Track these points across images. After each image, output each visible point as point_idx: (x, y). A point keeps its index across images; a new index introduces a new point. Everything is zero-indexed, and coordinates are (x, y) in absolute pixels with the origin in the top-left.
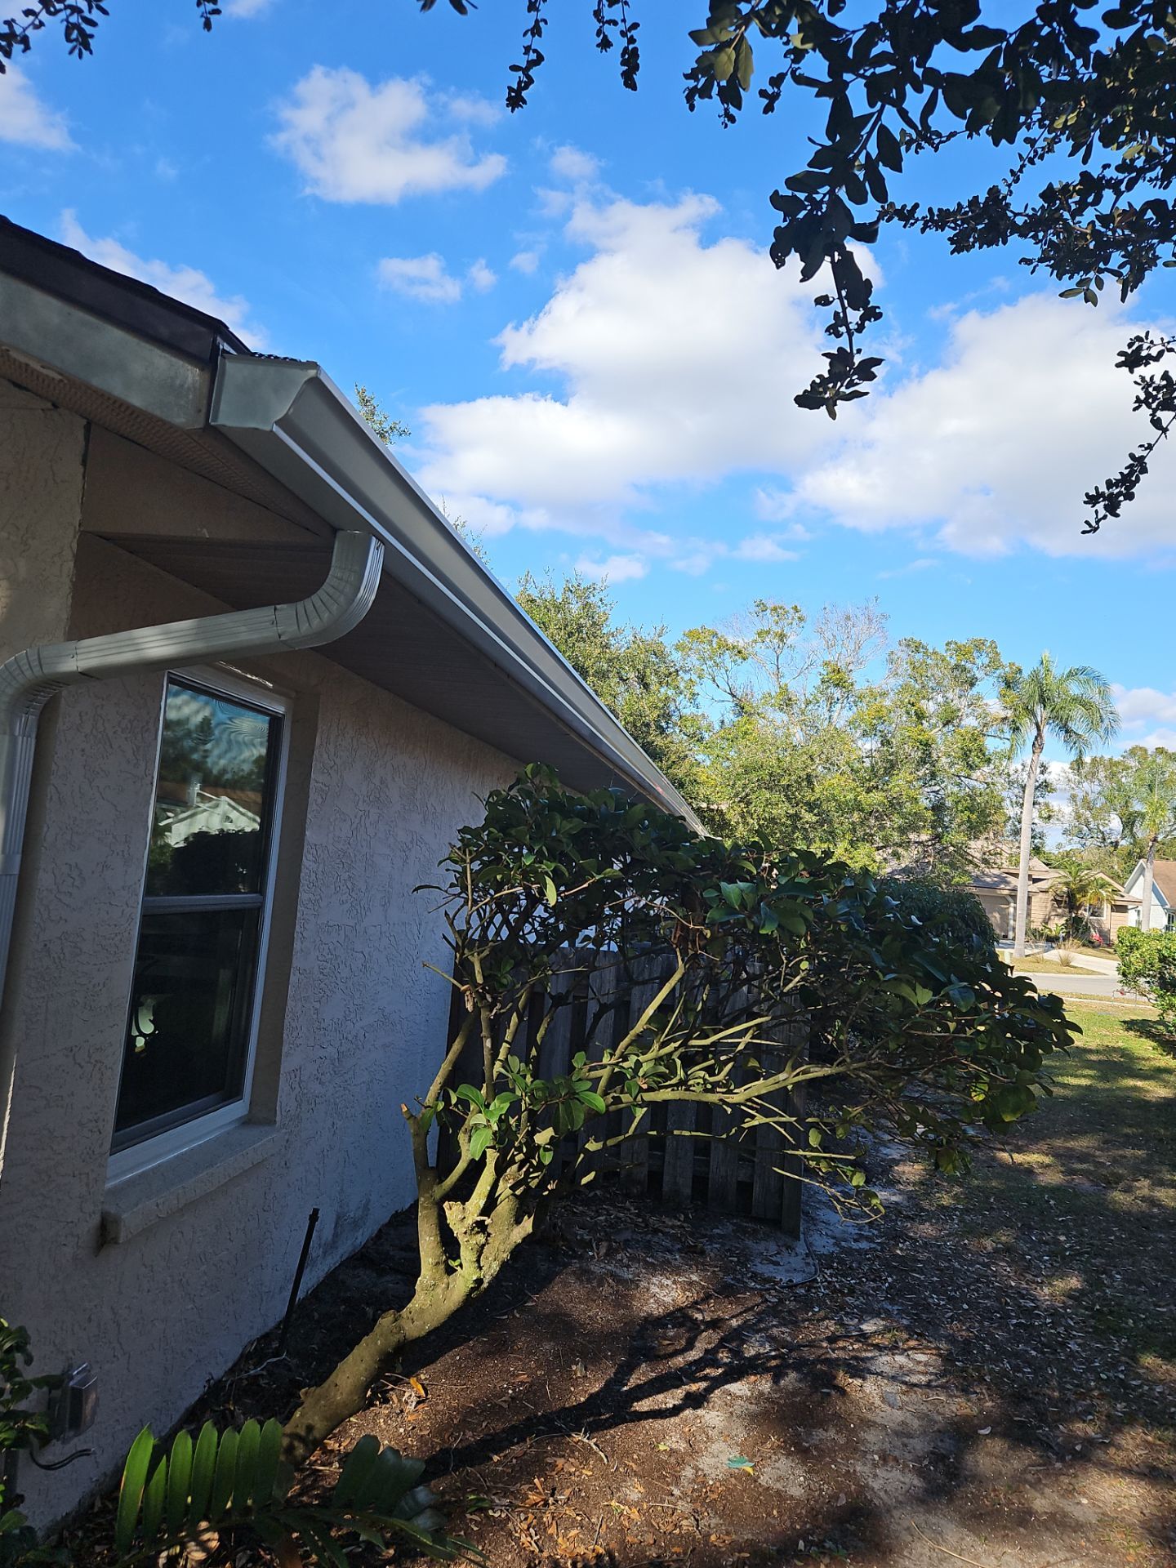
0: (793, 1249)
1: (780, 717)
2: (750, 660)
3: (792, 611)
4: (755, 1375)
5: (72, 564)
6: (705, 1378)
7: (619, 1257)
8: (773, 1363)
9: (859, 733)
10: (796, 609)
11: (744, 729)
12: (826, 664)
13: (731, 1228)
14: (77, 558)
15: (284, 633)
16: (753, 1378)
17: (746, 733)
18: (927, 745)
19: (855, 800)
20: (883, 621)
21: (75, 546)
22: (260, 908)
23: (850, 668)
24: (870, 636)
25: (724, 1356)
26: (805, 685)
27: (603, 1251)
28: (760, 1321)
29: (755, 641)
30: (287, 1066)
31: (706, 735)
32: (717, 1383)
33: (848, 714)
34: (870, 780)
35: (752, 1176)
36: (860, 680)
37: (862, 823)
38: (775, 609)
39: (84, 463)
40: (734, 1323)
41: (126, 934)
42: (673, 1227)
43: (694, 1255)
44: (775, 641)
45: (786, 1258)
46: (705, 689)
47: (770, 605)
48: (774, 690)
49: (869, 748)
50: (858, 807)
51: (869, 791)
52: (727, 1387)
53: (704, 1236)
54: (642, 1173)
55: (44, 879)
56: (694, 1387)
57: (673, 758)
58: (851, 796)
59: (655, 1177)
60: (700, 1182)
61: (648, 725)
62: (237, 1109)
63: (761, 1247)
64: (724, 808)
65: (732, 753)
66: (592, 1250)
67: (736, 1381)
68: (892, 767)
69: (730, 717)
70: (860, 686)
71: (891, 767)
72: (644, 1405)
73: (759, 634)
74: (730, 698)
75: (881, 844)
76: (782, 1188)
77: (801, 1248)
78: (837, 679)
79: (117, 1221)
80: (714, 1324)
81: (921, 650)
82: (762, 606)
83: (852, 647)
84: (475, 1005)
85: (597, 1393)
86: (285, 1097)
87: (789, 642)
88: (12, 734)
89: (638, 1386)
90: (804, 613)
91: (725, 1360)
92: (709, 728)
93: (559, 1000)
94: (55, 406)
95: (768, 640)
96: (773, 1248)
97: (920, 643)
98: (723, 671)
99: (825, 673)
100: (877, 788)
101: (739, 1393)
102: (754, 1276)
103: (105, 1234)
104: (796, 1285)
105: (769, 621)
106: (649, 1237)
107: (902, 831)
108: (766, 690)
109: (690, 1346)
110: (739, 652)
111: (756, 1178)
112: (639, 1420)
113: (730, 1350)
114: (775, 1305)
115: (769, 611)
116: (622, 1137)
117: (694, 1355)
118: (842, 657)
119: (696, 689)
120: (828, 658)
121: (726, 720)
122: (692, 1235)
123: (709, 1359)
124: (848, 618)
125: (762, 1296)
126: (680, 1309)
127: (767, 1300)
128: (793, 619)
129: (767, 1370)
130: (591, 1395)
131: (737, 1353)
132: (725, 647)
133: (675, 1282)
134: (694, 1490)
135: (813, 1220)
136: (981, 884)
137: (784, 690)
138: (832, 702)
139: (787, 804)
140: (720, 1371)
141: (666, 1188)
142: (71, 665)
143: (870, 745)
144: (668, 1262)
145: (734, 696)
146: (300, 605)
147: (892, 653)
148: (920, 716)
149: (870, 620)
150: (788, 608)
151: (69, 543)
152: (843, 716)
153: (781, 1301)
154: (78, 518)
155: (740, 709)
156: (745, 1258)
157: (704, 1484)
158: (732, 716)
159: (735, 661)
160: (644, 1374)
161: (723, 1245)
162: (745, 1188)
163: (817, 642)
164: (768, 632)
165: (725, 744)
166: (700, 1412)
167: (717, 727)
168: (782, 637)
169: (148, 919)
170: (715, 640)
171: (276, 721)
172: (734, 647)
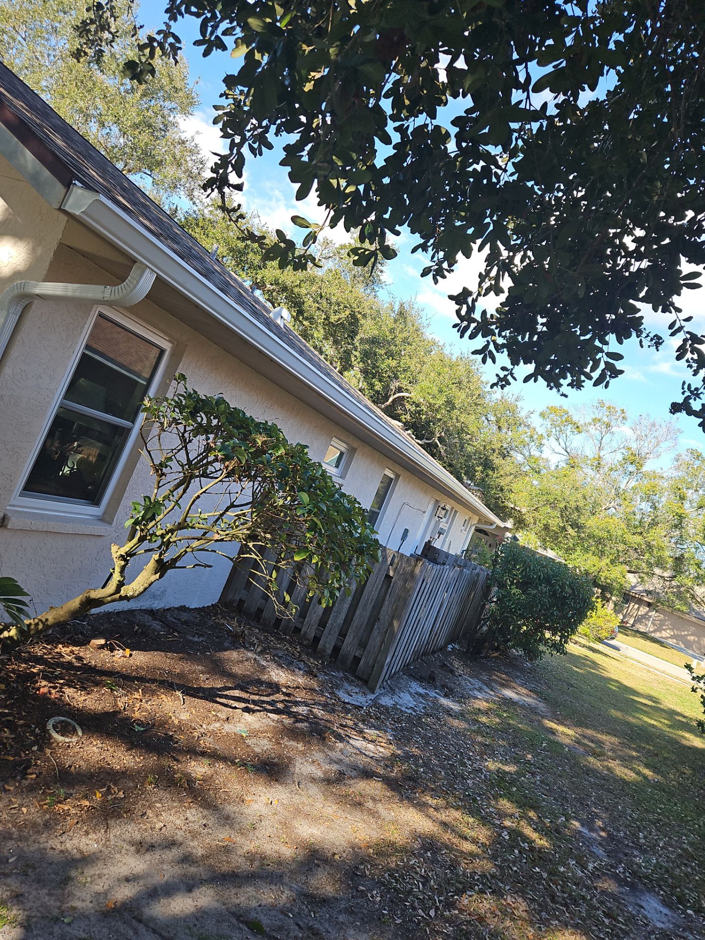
2: (583, 434)
3: (619, 411)
4: (287, 716)
5: (53, 254)
6: (262, 707)
7: (266, 656)
8: (301, 717)
9: (638, 497)
10: (623, 411)
12: (628, 449)
13: (340, 675)
14: (57, 253)
15: (105, 297)
16: (284, 717)
18: (681, 517)
22: (130, 430)
23: (648, 455)
24: (668, 441)
26: (612, 458)
27: (260, 651)
28: (313, 704)
29: (590, 424)
32: (264, 710)
35: (364, 657)
38: (609, 408)
40: (299, 699)
41: (44, 408)
44: (603, 427)
45: (358, 696)
46: (550, 443)
47: (607, 405)
48: (592, 455)
49: (642, 508)
51: (634, 534)
52: (269, 714)
53: (324, 672)
54: (312, 634)
56: (252, 707)
57: (502, 473)
58: (620, 533)
59: (317, 639)
60: (337, 649)
61: (494, 450)
62: (95, 510)
63: (350, 688)
64: (524, 510)
66: (254, 648)
67: (276, 714)
69: (563, 465)
70: (648, 469)
71: (654, 524)
73: (594, 420)
74: (565, 452)
77: (371, 697)
78: (635, 460)
80: (288, 695)
81: (700, 459)
82: (601, 404)
85: (206, 688)
86: (121, 516)
88: (8, 312)
89: (227, 695)
90: (627, 415)
91: (279, 706)
92: (547, 468)
95: (598, 425)
96: (356, 690)
97: (701, 454)
98: (564, 435)
99: (626, 454)
101: (271, 717)
102: (331, 692)
103: (4, 522)
104: (349, 704)
105: (603, 414)
106: (296, 661)
107: (650, 565)
108: (587, 455)
109: (267, 695)
110: (578, 427)
112: (215, 703)
113: (285, 705)
115: (605, 408)
117: (266, 699)
121: (560, 466)
122: (319, 669)
123: (272, 703)
125: (326, 699)
126: (278, 684)
128: (619, 417)
129: (295, 718)
131: (287, 707)
132: (569, 421)
133: (286, 676)
134: (213, 729)
136: (700, 617)
137: (599, 457)
139: (560, 519)
140: (272, 708)
141: (319, 646)
144: (294, 671)
145: (567, 452)
147: (680, 455)
148: (682, 498)
150: (618, 409)
151: (54, 246)
154: (60, 236)
156: (336, 687)
157: (220, 730)
159: (573, 432)
160: (235, 693)
161: (329, 678)
162: (357, 660)
164: (599, 421)
166: (245, 714)
167: (553, 468)
168: (608, 426)
170: (565, 416)
171: (162, 352)
172: (575, 423)
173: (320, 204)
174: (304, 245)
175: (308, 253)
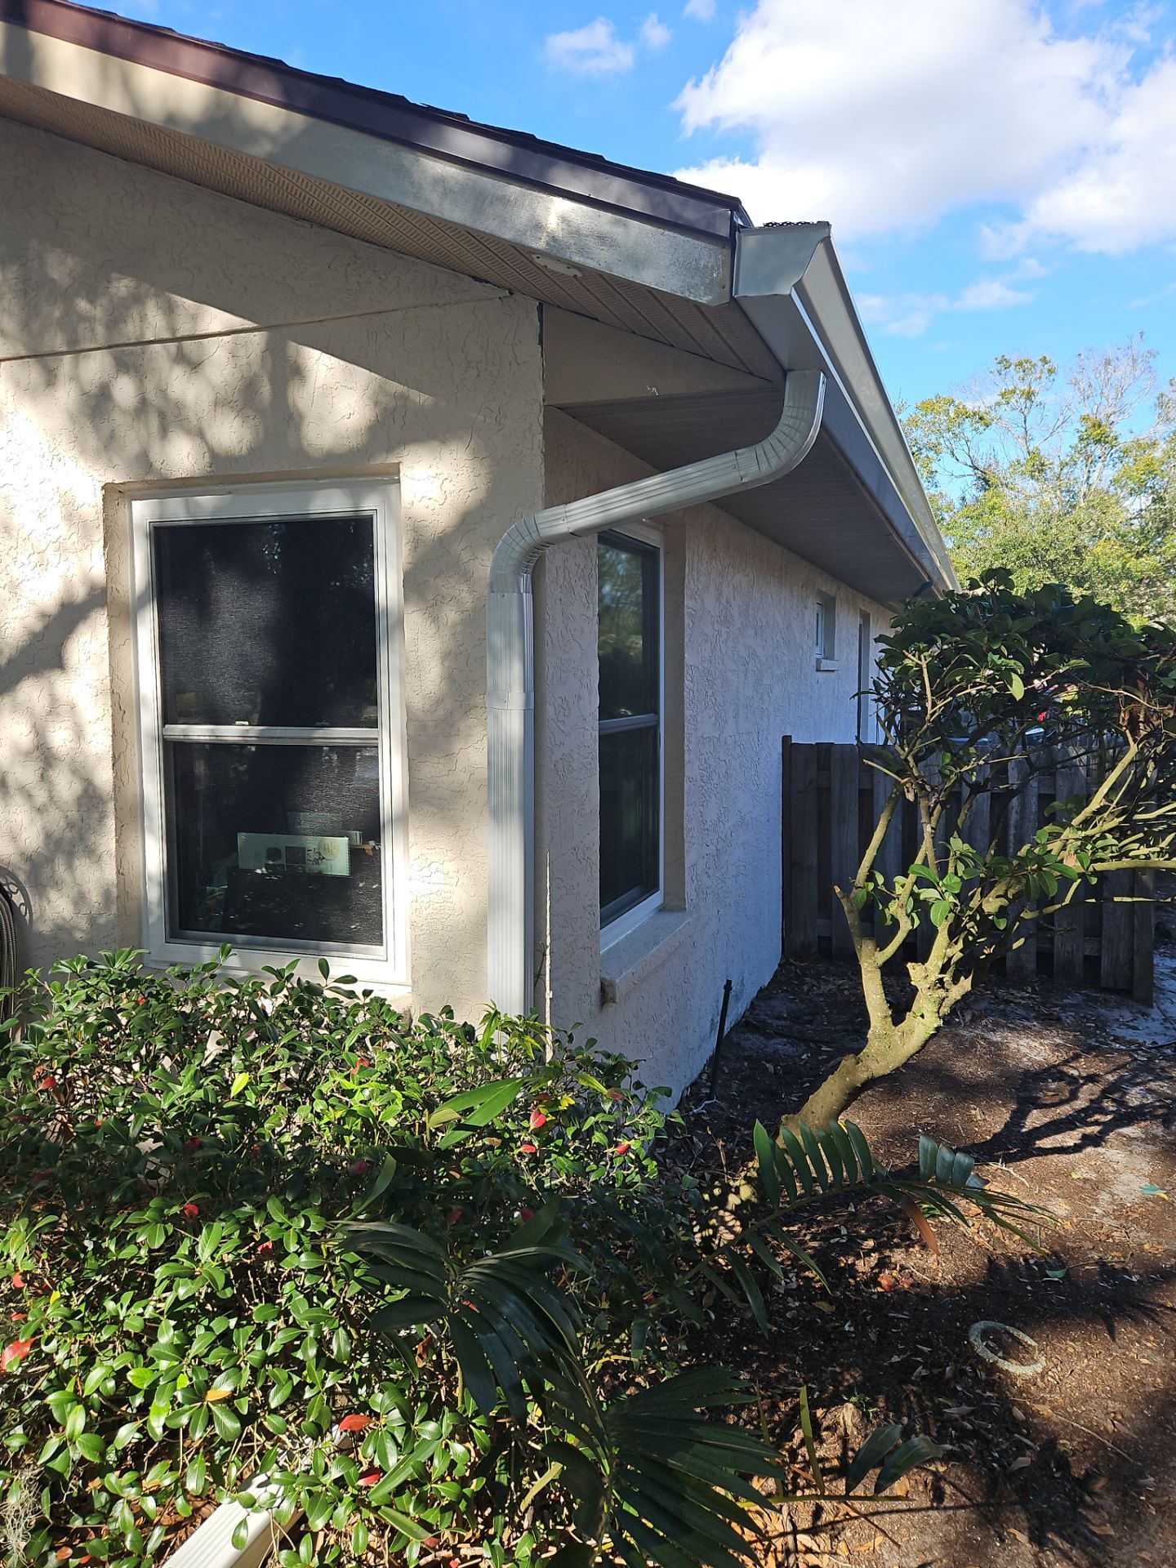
0: (1148, 1015)
1: (1030, 486)
2: (993, 426)
3: (1040, 364)
4: (1145, 1121)
5: (541, 436)
6: (1097, 1123)
7: (983, 1022)
8: (1160, 1112)
9: (1126, 491)
10: (1044, 361)
11: (991, 504)
12: (1085, 419)
13: (1081, 998)
14: (546, 431)
15: (745, 476)
16: (1143, 1124)
17: (993, 508)
19: (1123, 567)
20: (1151, 360)
21: (541, 419)
22: (656, 728)
23: (1112, 418)
24: (1135, 379)
25: (1108, 1105)
26: (1060, 446)
27: (968, 1018)
28: (1136, 1076)
29: (998, 404)
30: (688, 863)
31: (946, 516)
32: (1108, 1128)
33: (1110, 473)
34: (1140, 544)
35: (1099, 950)
36: (1125, 431)
37: (1131, 592)
38: (1020, 364)
39: (541, 342)
40: (1110, 1078)
42: (1022, 998)
43: (1050, 1021)
44: (1022, 401)
45: (1141, 1023)
46: (944, 465)
47: (1014, 360)
48: (1023, 456)
49: (1138, 508)
50: (1127, 575)
51: (1139, 555)
52: (1120, 1130)
53: (1057, 1006)
55: (550, 711)
56: (1089, 1130)
58: (1118, 564)
60: (1045, 959)
62: (656, 899)
63: (1116, 1014)
65: (977, 532)
66: (958, 1017)
67: (1128, 1125)
68: (1166, 526)
69: (972, 493)
70: (1125, 440)
72: (1046, 1143)
73: (1003, 395)
74: (970, 471)
75: (1154, 613)
76: (1132, 961)
77: (1155, 1013)
78: (1097, 435)
79: (612, 985)
80: (1092, 1079)
82: (1004, 362)
83: (1113, 394)
84: (916, 795)
85: (1000, 1133)
86: (690, 890)
87: (1037, 399)
88: (519, 591)
89: (1036, 1128)
90: (1054, 363)
91: (1111, 1109)
92: (949, 509)
93: (976, 788)
94: (511, 293)
95: (1013, 400)
96: (1128, 1016)
98: (963, 442)
99: (1083, 429)
100: (1148, 551)
101: (1132, 1135)
102: (1116, 1039)
103: (605, 995)
104: (1162, 1046)
105: (1013, 379)
106: (1002, 1007)
108: (1014, 457)
109: (1073, 1096)
110: (981, 418)
111: (1103, 951)
112: (1046, 1155)
113: (1114, 1100)
114: (1146, 1064)
115: (1013, 367)
116: (1058, 906)
117: (1080, 1104)
118: (1101, 407)
119: (934, 466)
120: (1086, 411)
121: (968, 497)
122: (1044, 1004)
123: (1095, 1107)
124: (1108, 362)
125: (1131, 1056)
126: (1054, 1066)
127: (1136, 1059)
128: (1042, 372)
129: (1157, 1117)
130: (995, 1135)
131: (1121, 1103)
132: (963, 414)
133: (1041, 1044)
134: (1114, 1210)
135: (1161, 990)
137: (1033, 454)
138: (1090, 460)
140: (1109, 1117)
141: (1009, 964)
142: (563, 527)
143: (1141, 502)
144: (1029, 1028)
145: (977, 469)
146: (758, 447)
147: (1162, 395)
149: (1134, 361)
150: (1036, 360)
151: (537, 418)
152: (1105, 474)
153: (1150, 1060)
154: (542, 393)
155: (985, 482)
156: (1102, 1025)
157: (1123, 1206)
158: (974, 491)
159: (976, 429)
160: (1037, 1118)
161: (1076, 1013)
162: (1092, 962)
163: (1070, 393)
164: (1014, 392)
165: (969, 522)
166: (1099, 1149)
167: (957, 504)
168: (1029, 395)
169: (603, 739)
170: (952, 409)
172: (975, 414)
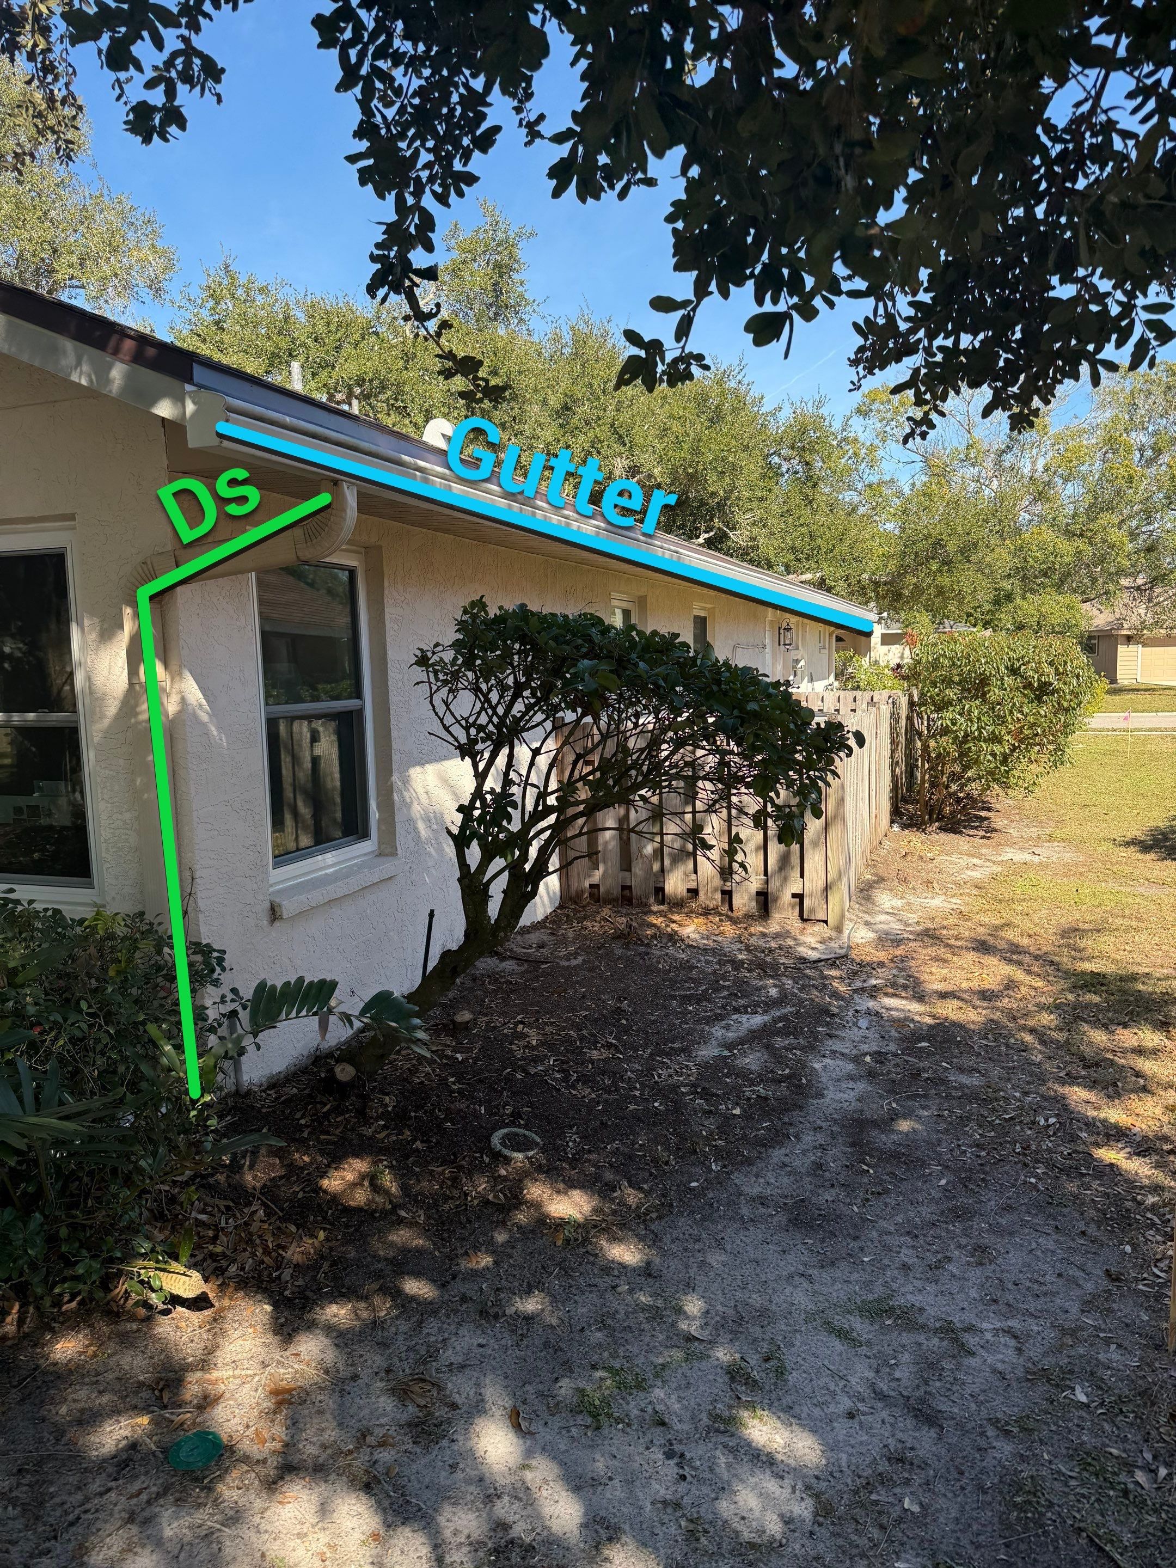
0: (834, 939)
22: (362, 710)
30: (399, 818)
45: (825, 946)
59: (727, 894)
60: (761, 896)
62: (367, 846)
63: (807, 939)
79: (280, 906)
86: (403, 840)
96: (818, 939)
103: (275, 914)
104: (821, 961)
111: (805, 888)
141: (735, 902)
154: (166, 462)
171: (352, 572)
173: (678, 268)
174: (678, 340)
175: (687, 351)
